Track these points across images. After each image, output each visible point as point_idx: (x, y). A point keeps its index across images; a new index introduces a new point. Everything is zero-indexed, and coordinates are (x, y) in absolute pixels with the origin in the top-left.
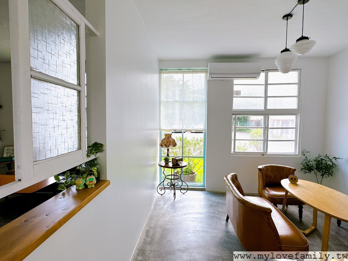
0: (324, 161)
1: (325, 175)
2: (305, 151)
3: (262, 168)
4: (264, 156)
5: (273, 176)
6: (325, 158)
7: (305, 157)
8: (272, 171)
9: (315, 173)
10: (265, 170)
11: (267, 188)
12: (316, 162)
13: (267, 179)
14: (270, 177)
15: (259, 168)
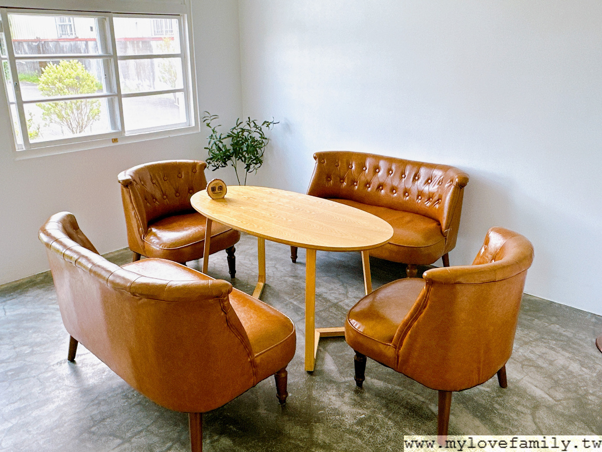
0: (246, 134)
1: (252, 166)
2: (209, 115)
3: (130, 178)
4: (119, 143)
5: (158, 195)
6: (247, 127)
7: (210, 130)
8: (154, 181)
9: (232, 165)
10: (138, 180)
11: (154, 230)
12: (231, 138)
13: (148, 204)
14: (153, 197)
15: (123, 181)
